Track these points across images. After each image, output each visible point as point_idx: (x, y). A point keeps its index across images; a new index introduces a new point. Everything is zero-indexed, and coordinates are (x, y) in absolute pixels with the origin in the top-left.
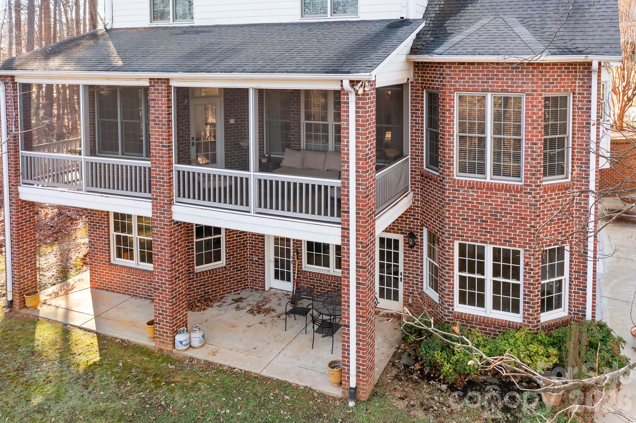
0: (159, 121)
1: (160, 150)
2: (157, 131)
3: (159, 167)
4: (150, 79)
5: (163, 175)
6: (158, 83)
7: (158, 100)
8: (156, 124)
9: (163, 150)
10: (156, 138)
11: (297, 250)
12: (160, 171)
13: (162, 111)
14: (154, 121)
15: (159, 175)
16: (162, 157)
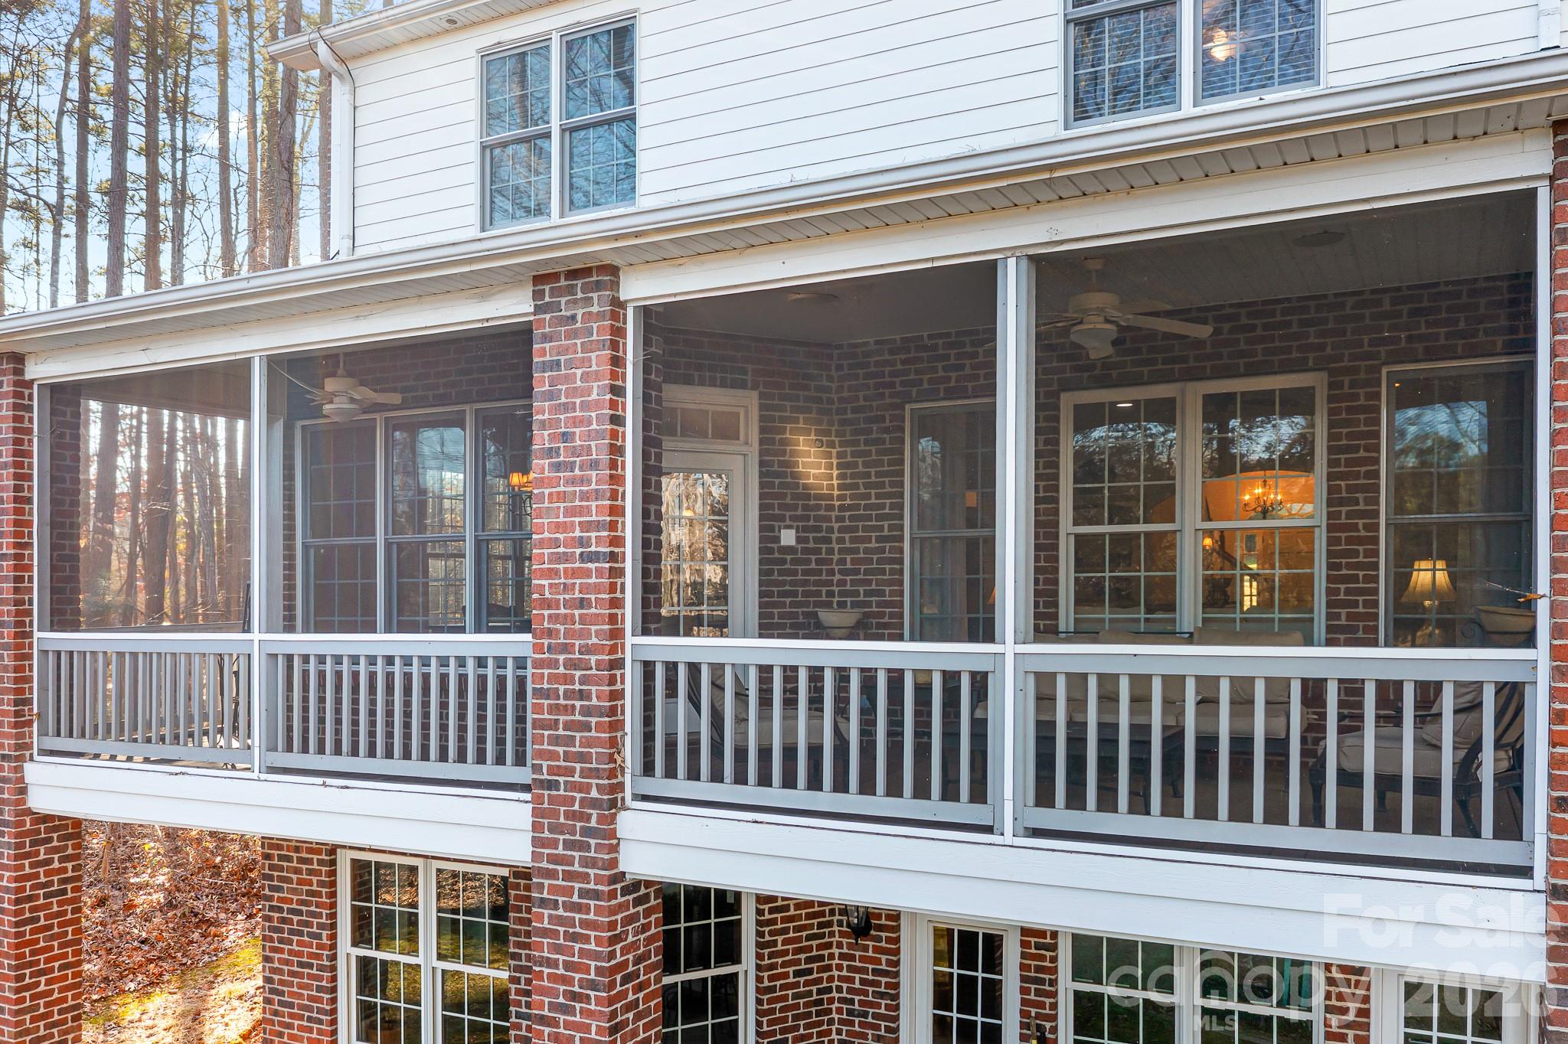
0: (575, 452)
1: (574, 573)
2: (562, 497)
3: (566, 648)
4: (538, 280)
5: (584, 680)
6: (571, 290)
7: (570, 364)
8: (557, 467)
9: (587, 573)
10: (559, 527)
11: (1039, 1028)
12: (571, 664)
13: (585, 406)
14: (551, 452)
15: (567, 679)
16: (582, 603)
